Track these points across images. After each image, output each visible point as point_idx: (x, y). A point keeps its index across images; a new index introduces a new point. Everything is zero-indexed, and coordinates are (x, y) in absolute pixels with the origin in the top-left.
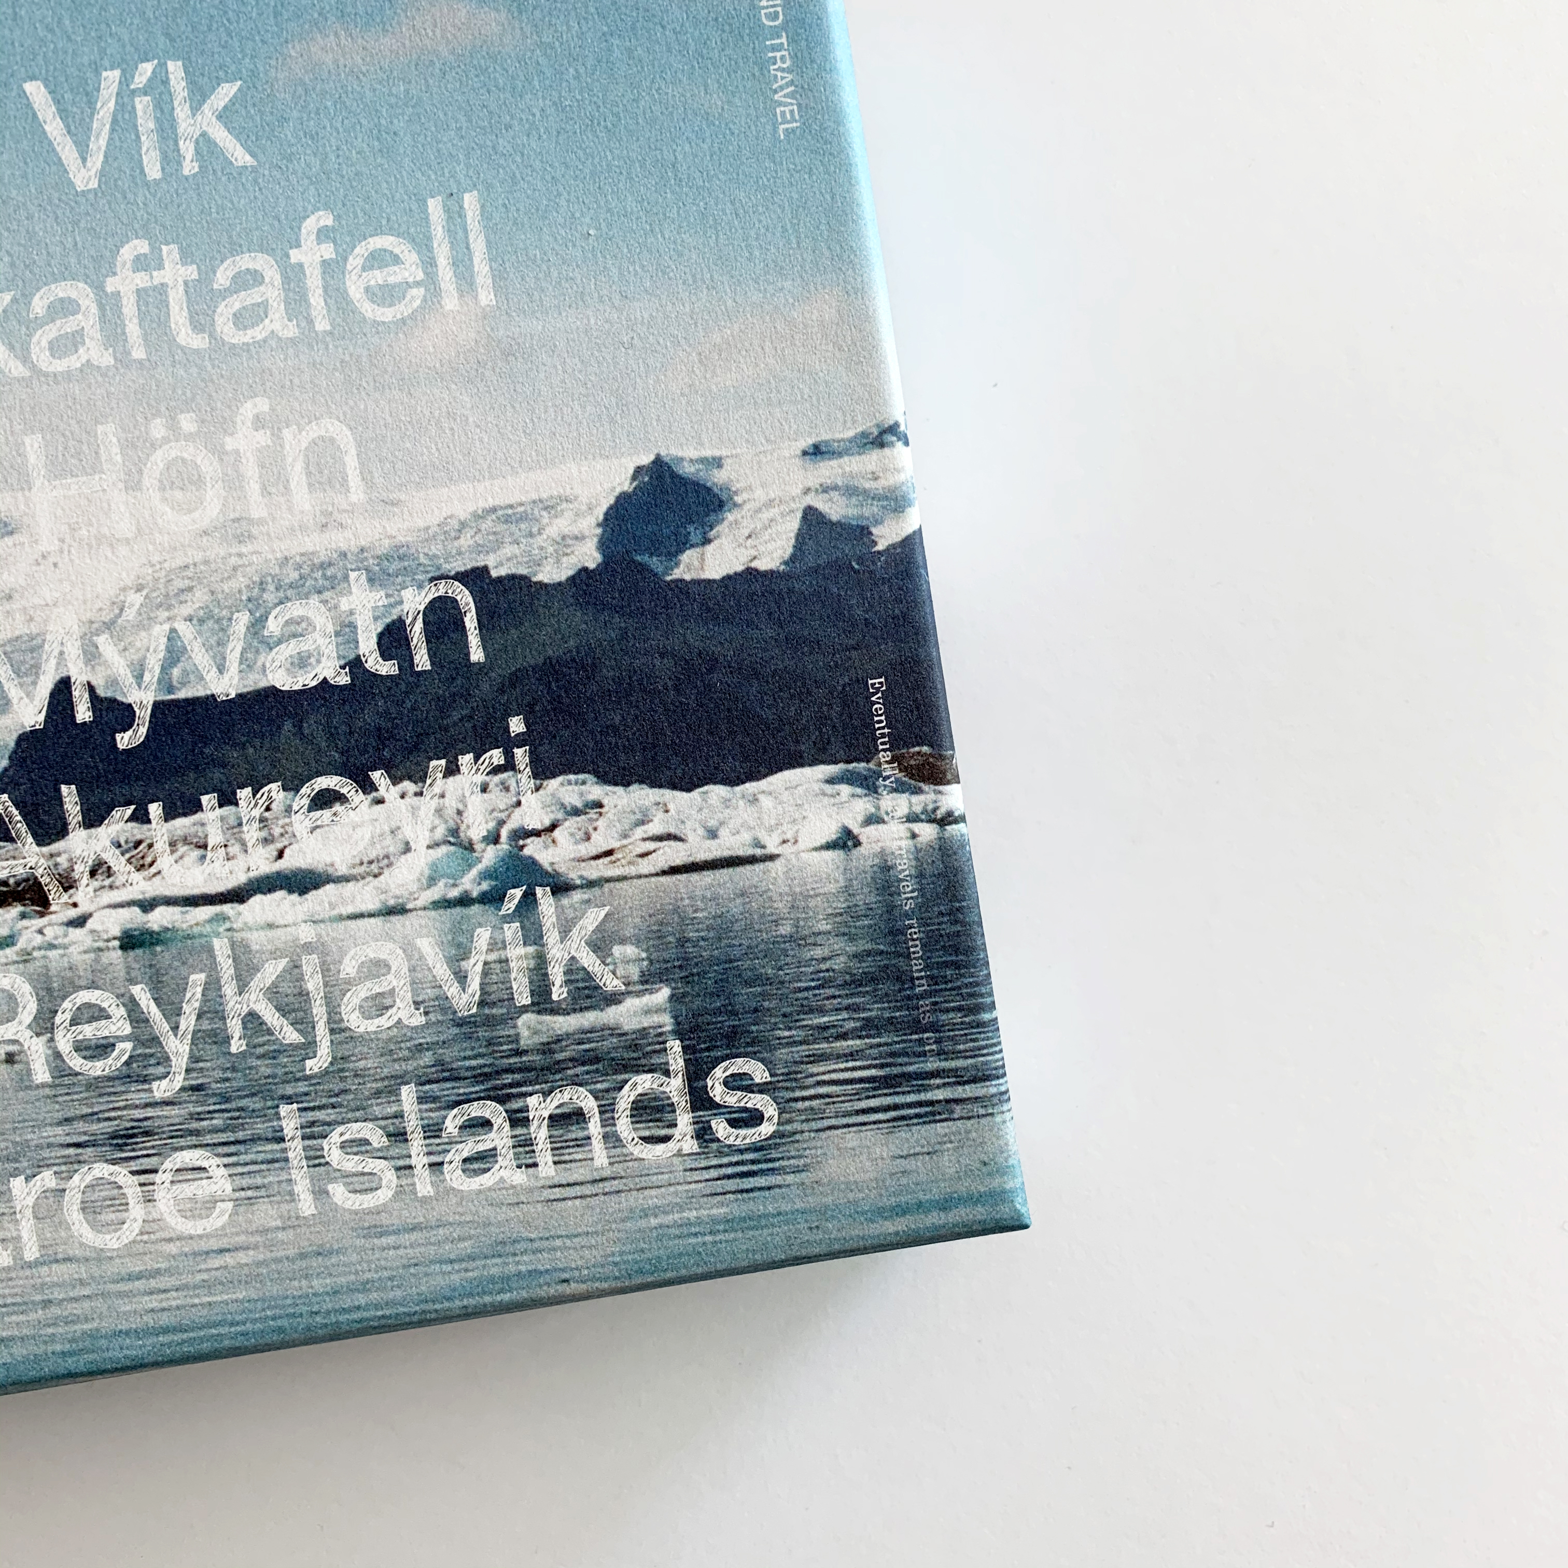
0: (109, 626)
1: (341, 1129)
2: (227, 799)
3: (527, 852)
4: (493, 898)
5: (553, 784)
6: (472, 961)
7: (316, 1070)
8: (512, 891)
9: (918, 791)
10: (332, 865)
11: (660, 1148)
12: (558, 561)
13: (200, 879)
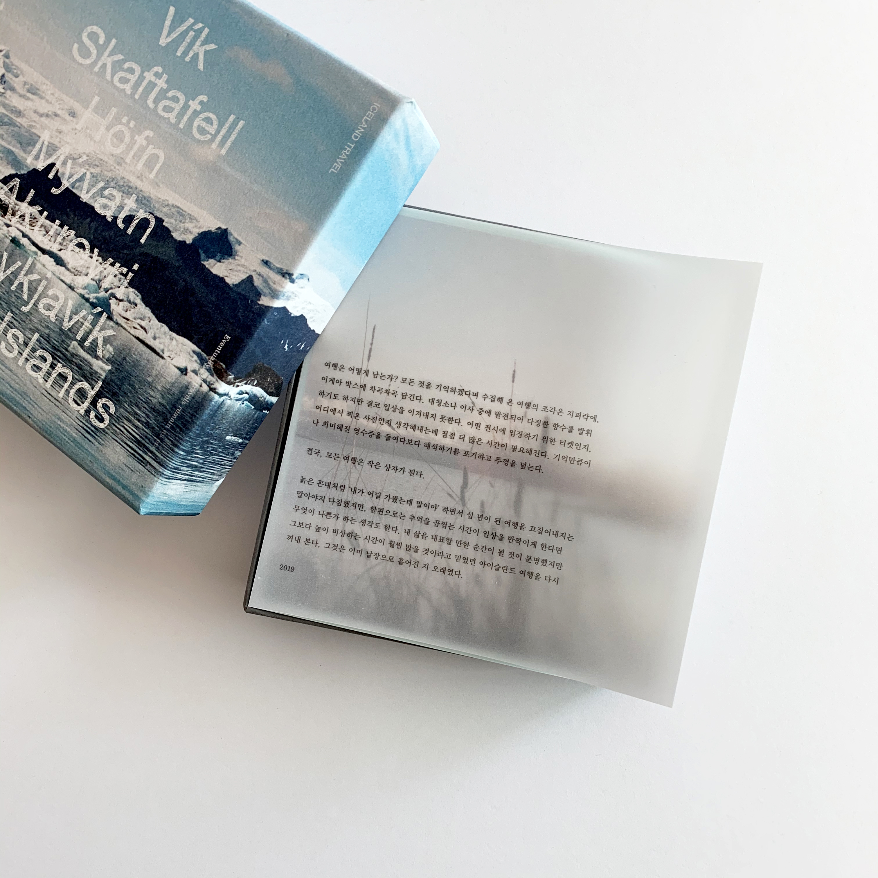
0: (74, 159)
1: (16, 330)
2: (61, 226)
3: (111, 301)
4: (94, 306)
5: (131, 290)
6: (76, 317)
7: (23, 310)
8: (99, 308)
9: (212, 375)
10: (69, 263)
11: (75, 405)
12: (181, 234)
13: (40, 240)
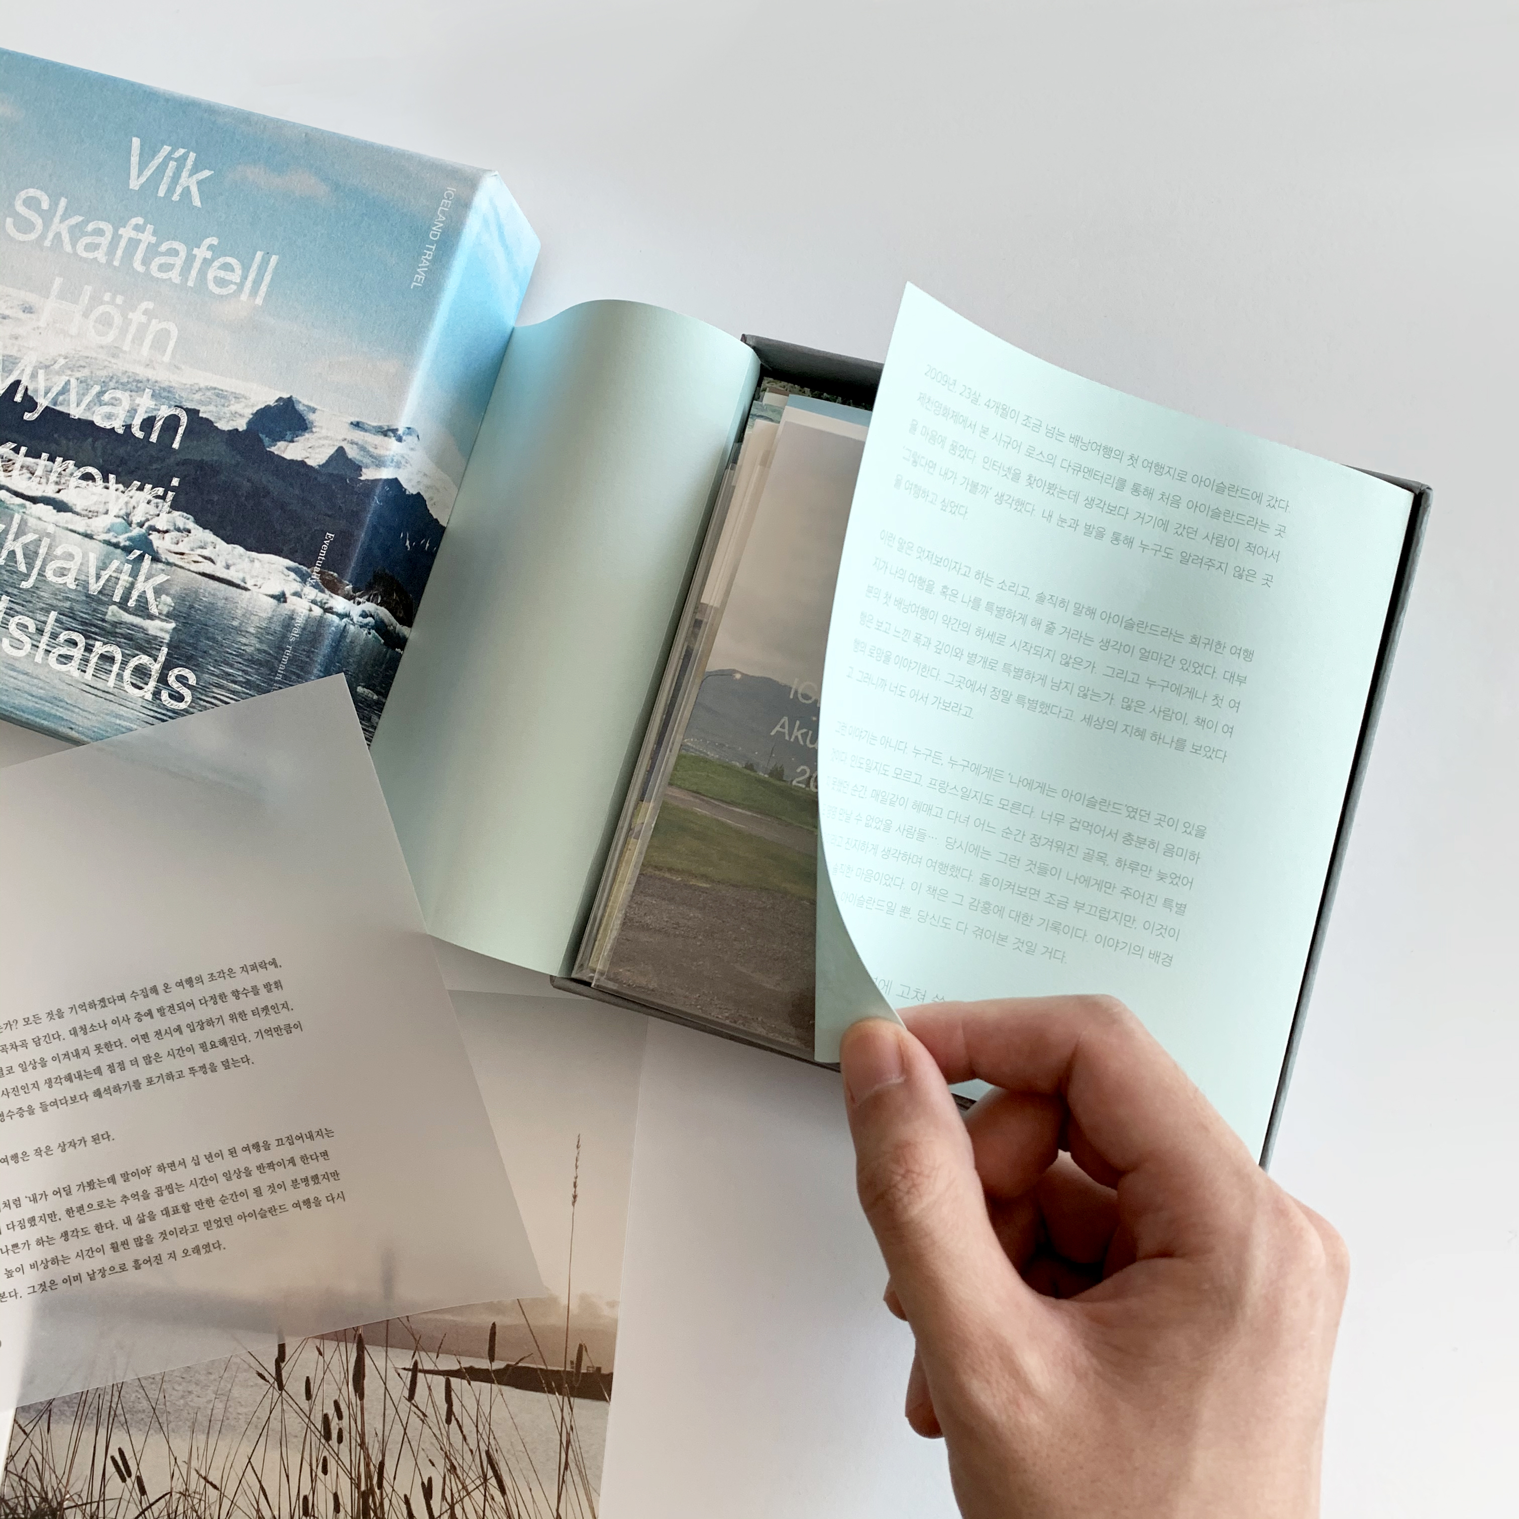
0: (47, 367)
1: (20, 617)
2: (52, 459)
3: (151, 537)
4: (128, 550)
5: (176, 514)
6: (106, 572)
7: (24, 587)
8: (137, 551)
9: (322, 591)
10: (75, 505)
11: (137, 691)
12: (228, 421)
13: (24, 486)
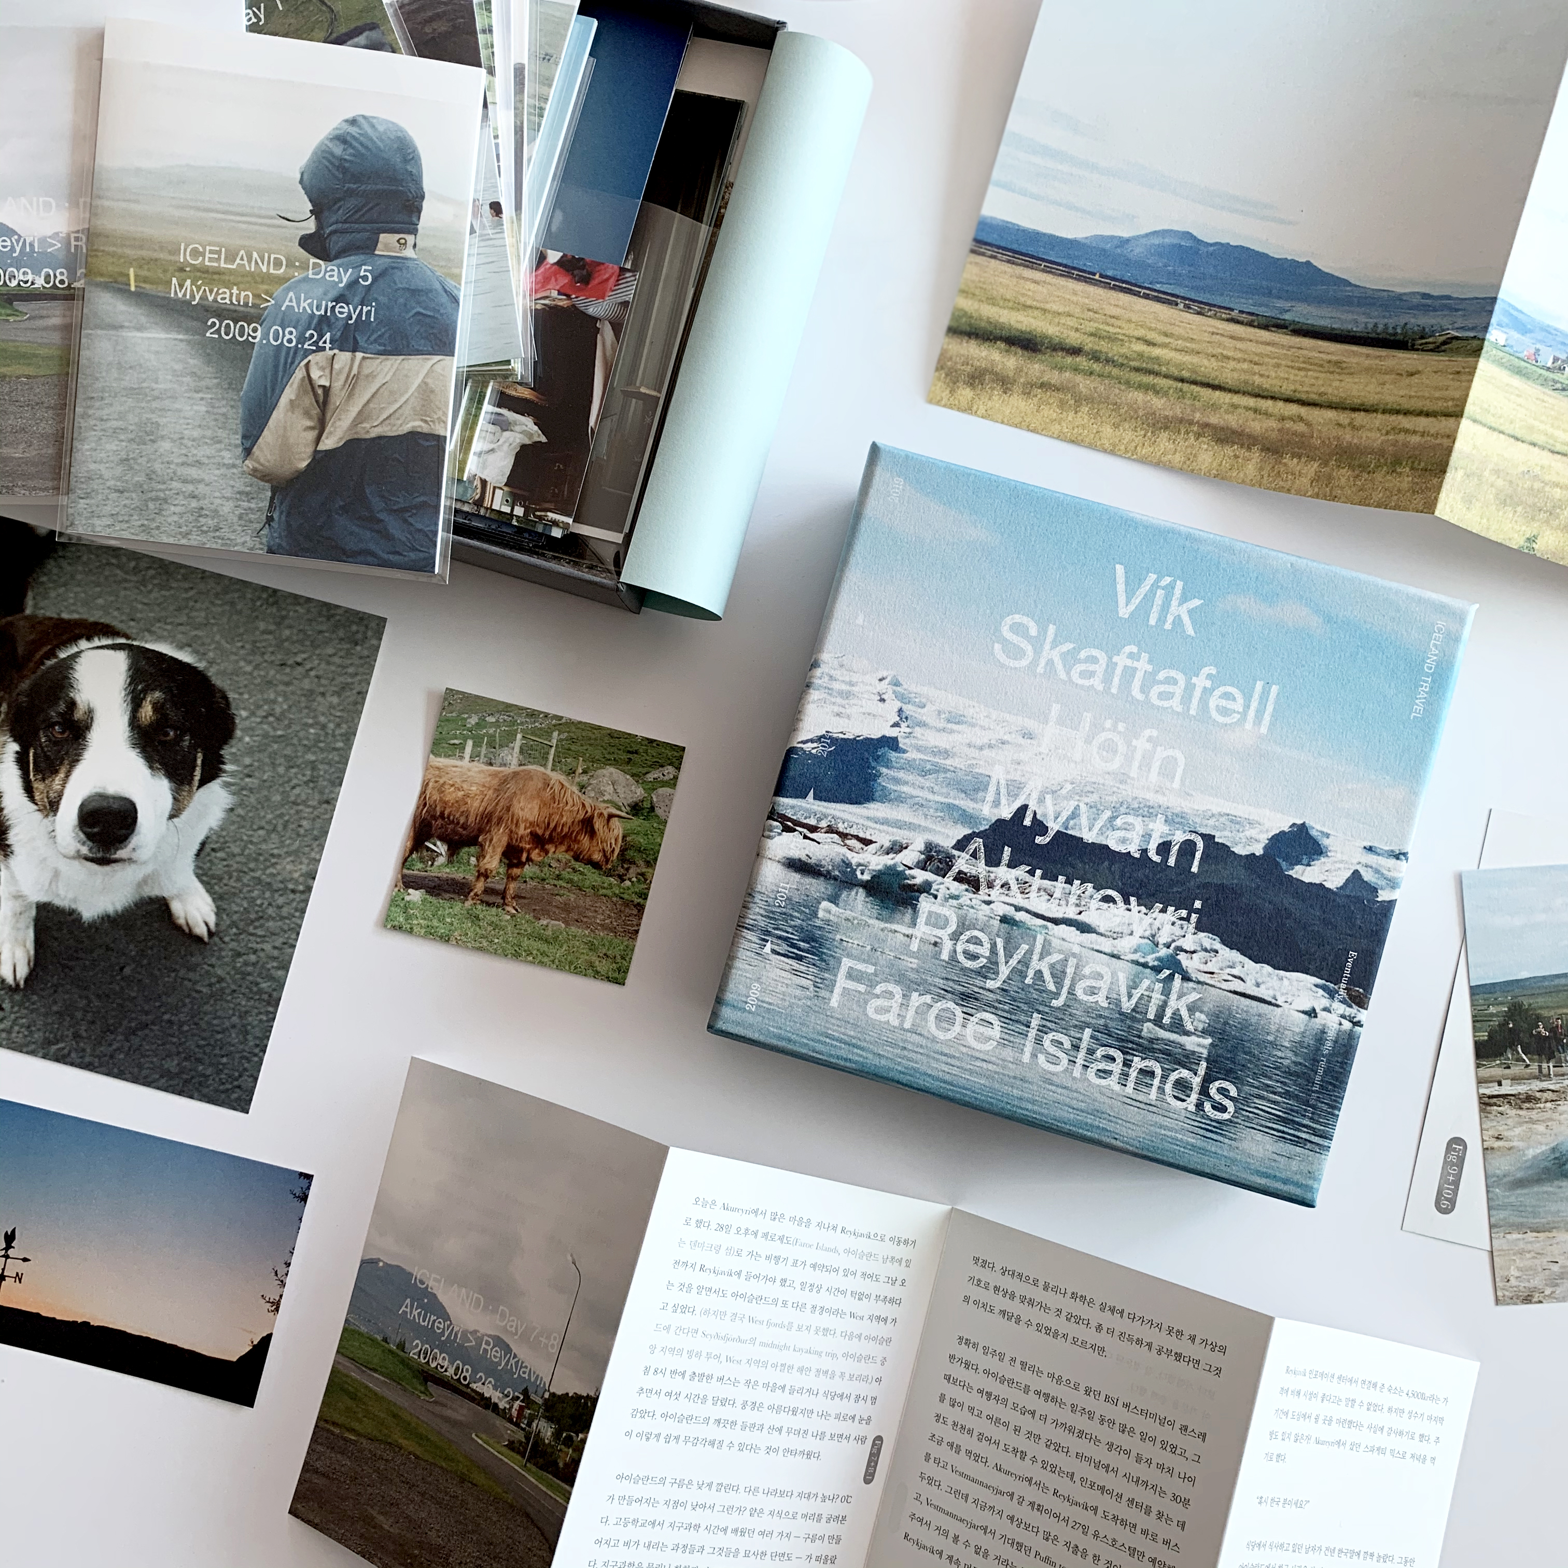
0: (1054, 792)
2: (1069, 882)
4: (1157, 970)
5: (1202, 935)
9: (1351, 1007)
10: (1099, 927)
13: (1044, 908)
